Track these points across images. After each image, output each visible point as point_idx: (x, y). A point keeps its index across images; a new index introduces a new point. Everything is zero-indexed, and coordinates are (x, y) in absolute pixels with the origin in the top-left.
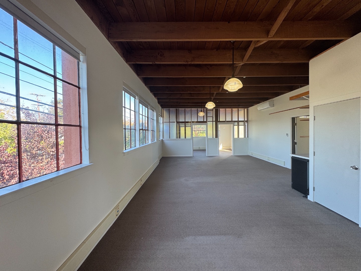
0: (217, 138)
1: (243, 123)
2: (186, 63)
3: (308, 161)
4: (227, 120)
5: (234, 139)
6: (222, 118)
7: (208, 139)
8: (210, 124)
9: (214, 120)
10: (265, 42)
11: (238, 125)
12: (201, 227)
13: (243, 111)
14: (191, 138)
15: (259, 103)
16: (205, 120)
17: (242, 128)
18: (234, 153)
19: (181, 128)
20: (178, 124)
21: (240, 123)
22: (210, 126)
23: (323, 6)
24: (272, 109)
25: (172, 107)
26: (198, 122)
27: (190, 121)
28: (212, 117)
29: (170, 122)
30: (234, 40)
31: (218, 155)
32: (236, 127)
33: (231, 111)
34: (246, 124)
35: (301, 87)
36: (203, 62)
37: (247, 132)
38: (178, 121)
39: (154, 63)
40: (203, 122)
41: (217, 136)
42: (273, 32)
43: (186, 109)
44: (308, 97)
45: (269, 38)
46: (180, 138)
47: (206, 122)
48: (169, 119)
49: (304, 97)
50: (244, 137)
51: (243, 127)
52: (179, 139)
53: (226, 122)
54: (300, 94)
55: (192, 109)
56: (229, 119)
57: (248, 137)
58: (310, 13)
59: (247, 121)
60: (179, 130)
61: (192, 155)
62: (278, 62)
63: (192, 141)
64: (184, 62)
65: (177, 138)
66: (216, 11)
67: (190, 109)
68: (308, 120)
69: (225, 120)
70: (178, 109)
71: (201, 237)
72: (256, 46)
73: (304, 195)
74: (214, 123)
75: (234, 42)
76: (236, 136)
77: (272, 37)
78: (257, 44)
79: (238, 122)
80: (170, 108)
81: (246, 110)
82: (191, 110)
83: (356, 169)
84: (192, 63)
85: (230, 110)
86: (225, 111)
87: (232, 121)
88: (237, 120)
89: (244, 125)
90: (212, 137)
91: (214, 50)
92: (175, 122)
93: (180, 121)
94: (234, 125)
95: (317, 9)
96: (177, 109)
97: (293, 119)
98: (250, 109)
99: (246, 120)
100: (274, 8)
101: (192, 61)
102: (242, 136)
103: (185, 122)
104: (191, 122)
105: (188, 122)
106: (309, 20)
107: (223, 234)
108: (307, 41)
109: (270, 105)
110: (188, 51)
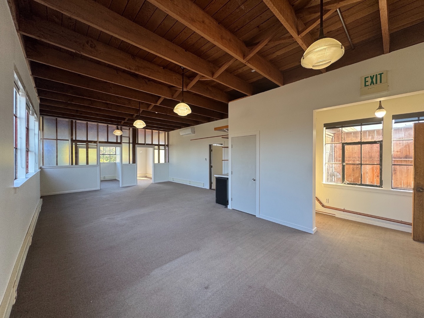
0: (135, 163)
1: (164, 147)
2: (129, 70)
3: (228, 178)
4: (147, 143)
5: (155, 165)
6: (141, 140)
7: (123, 165)
8: (125, 147)
9: (131, 142)
10: (209, 79)
11: (159, 149)
12: (161, 257)
13: (164, 134)
14: (96, 164)
15: (180, 128)
16: (119, 141)
17: (162, 152)
18: (154, 180)
19: (80, 149)
20: (74, 143)
21: (161, 147)
22: (126, 148)
23: (243, 70)
24: (193, 136)
25: (64, 116)
26: (107, 142)
27: (96, 140)
28: (128, 138)
29: (57, 139)
30: (185, 67)
31: (135, 184)
32: (156, 151)
33: (151, 133)
34: (167, 148)
35: (216, 120)
36: (149, 75)
37: (167, 156)
38: (74, 139)
39: (79, 53)
40: (117, 143)
41: (134, 161)
42: (217, 75)
43: (89, 122)
44: (228, 130)
45: (214, 78)
46: (77, 164)
47: (120, 143)
48: (57, 135)
49: (224, 129)
50: (165, 162)
51: (164, 151)
52: (77, 166)
53: (146, 145)
54: (222, 127)
55: (100, 124)
56: (149, 141)
57: (168, 162)
58: (236, 71)
59: (168, 146)
60: (77, 153)
61: (98, 188)
62: (211, 98)
63: (98, 168)
64: (126, 67)
65: (72, 164)
66: (179, 36)
67: (96, 123)
68: (228, 147)
69: (144, 143)
70: (74, 121)
71: (167, 265)
72: (200, 80)
73: (225, 206)
74: (131, 145)
75: (184, 68)
76: (156, 161)
77: (215, 79)
78: (202, 79)
79: (159, 145)
80: (57, 118)
81: (166, 133)
82: (98, 126)
83: (255, 180)
84: (137, 73)
85: (150, 131)
86: (144, 132)
87: (152, 144)
88: (157, 144)
89: (165, 149)
90: (128, 163)
91: (161, 67)
92: (68, 140)
93: (77, 139)
94: (155, 149)
95: (240, 71)
96: (72, 122)
97: (210, 146)
98: (171, 133)
99: (166, 144)
100: (220, 57)
101: (136, 70)
102: (162, 161)
103: (87, 142)
104: (98, 142)
105: (91, 142)
106: (235, 75)
107: (185, 254)
108: (229, 87)
109: (192, 132)
110: (132, 57)
